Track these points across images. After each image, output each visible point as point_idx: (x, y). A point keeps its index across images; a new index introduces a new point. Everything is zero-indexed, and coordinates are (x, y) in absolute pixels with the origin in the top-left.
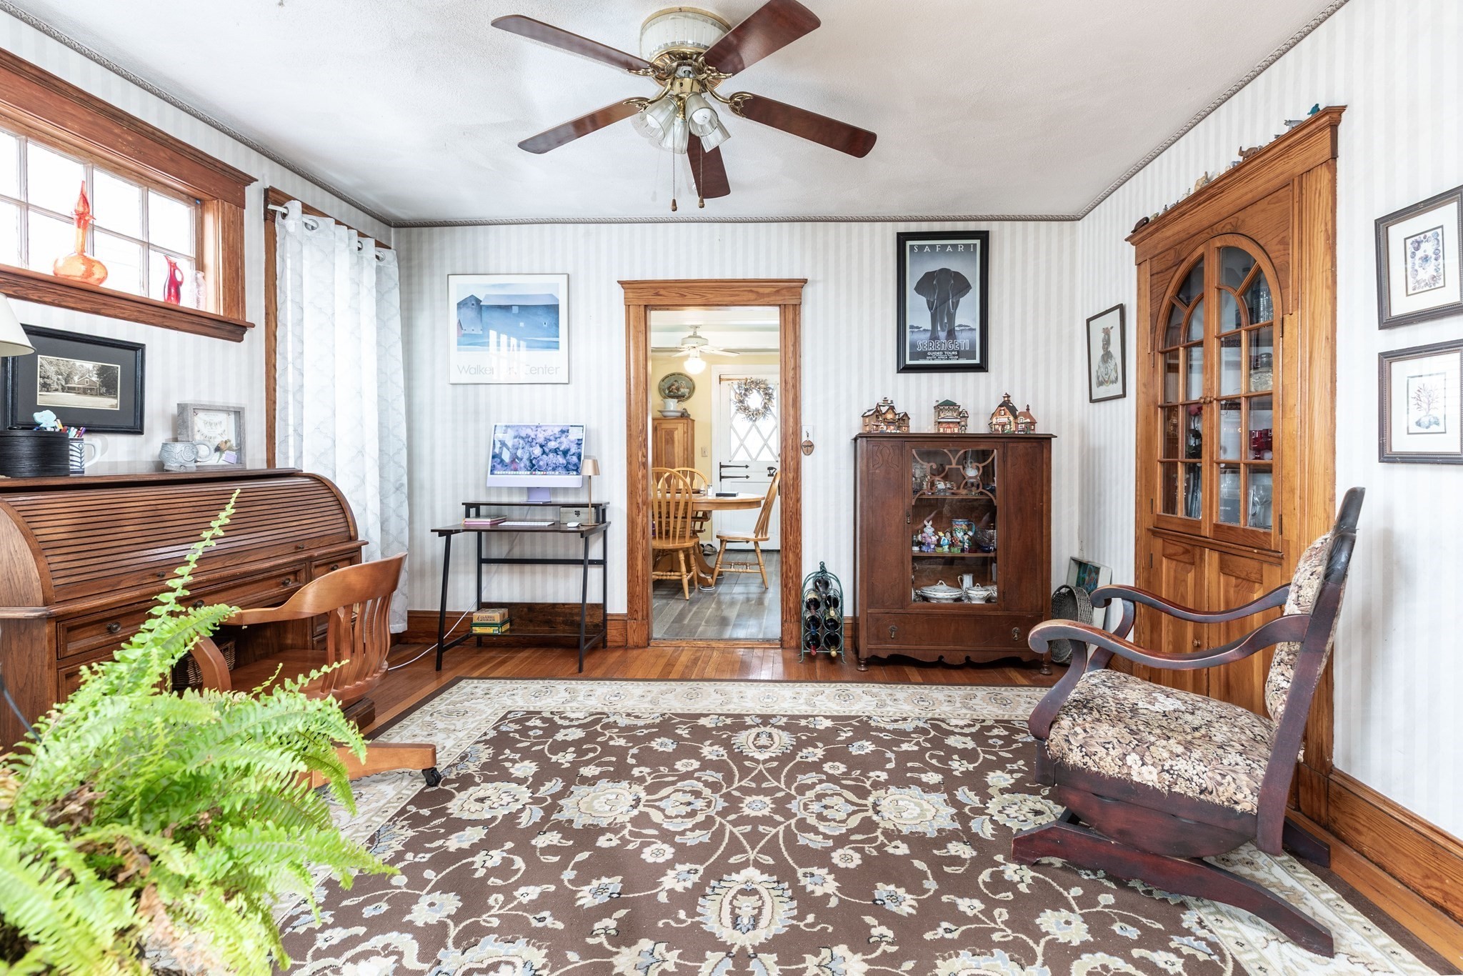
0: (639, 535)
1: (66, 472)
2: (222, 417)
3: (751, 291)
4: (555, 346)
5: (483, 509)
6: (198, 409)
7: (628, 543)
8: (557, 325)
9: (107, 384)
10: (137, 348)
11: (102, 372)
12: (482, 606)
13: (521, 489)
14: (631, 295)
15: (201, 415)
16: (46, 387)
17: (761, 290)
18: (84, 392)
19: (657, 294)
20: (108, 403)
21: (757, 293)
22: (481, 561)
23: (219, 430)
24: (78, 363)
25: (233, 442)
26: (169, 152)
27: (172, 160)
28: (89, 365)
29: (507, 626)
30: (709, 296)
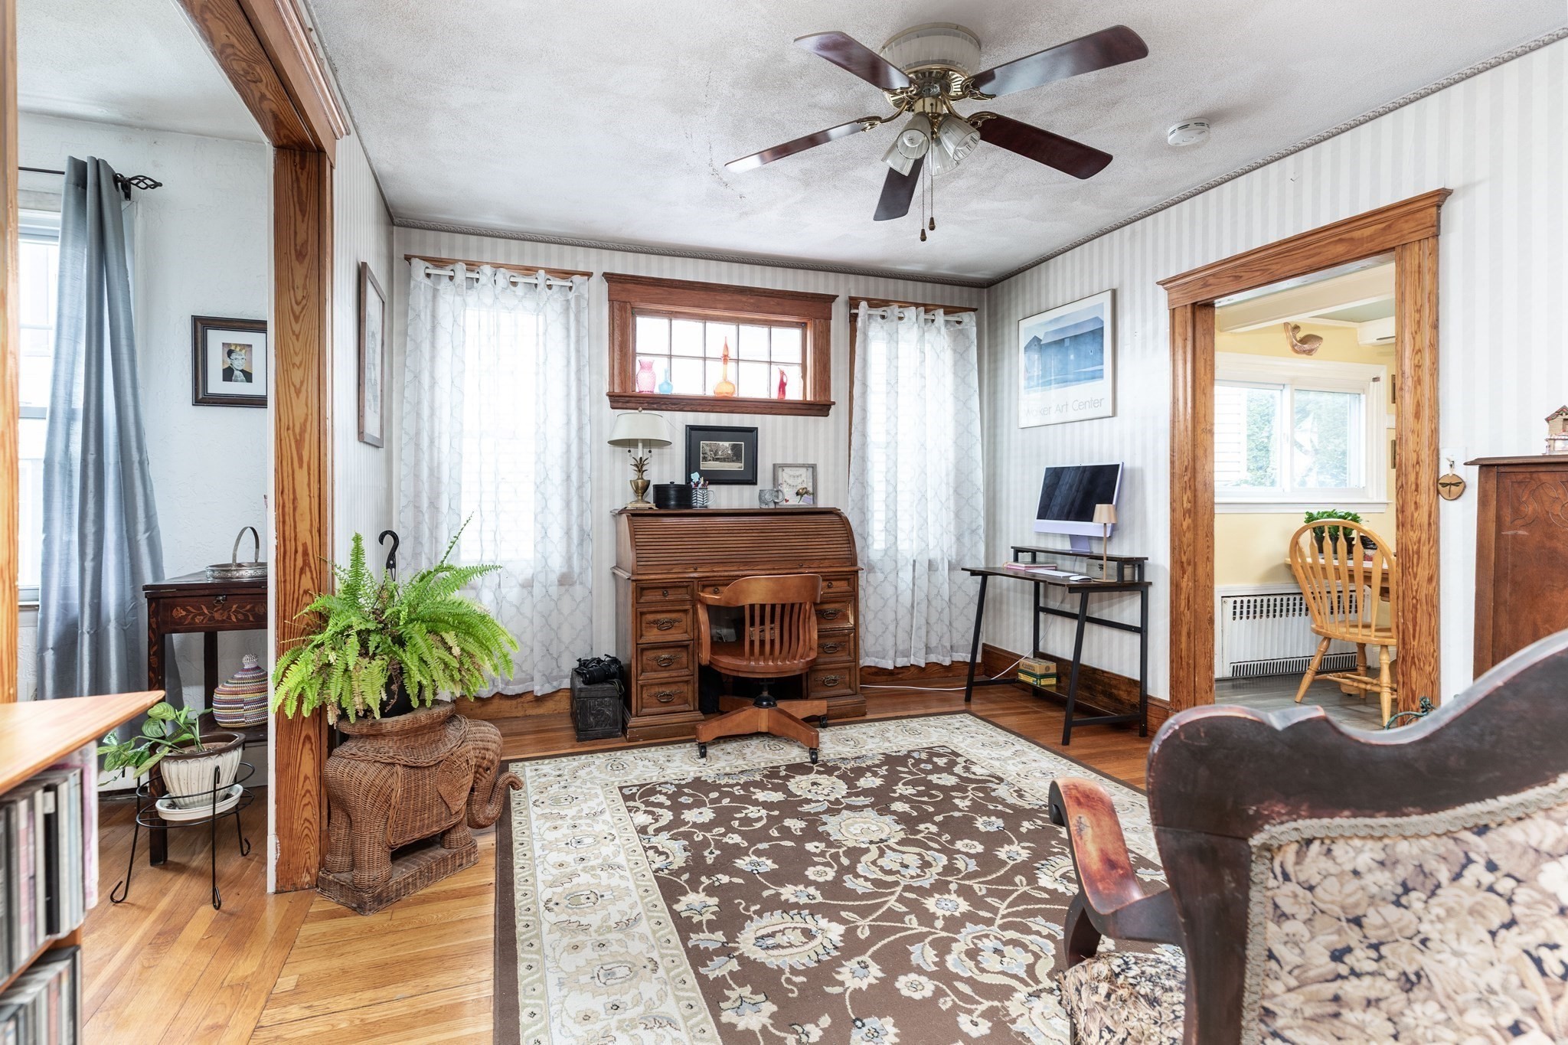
0: (1183, 603)
1: (690, 507)
2: (803, 471)
3: (1341, 240)
4: (1097, 375)
5: (1040, 557)
6: (783, 466)
7: (1171, 612)
8: (1102, 350)
9: (736, 455)
10: (753, 431)
11: (735, 448)
12: (1038, 654)
13: (1063, 535)
14: (1174, 296)
15: (787, 470)
16: (705, 459)
17: (1357, 234)
18: (724, 460)
19: (1206, 285)
20: (736, 466)
21: (1352, 239)
22: (1037, 609)
23: (800, 480)
24: (721, 443)
25: (810, 489)
26: (776, 300)
27: (778, 304)
28: (727, 444)
29: (1053, 681)
30: (1275, 267)
